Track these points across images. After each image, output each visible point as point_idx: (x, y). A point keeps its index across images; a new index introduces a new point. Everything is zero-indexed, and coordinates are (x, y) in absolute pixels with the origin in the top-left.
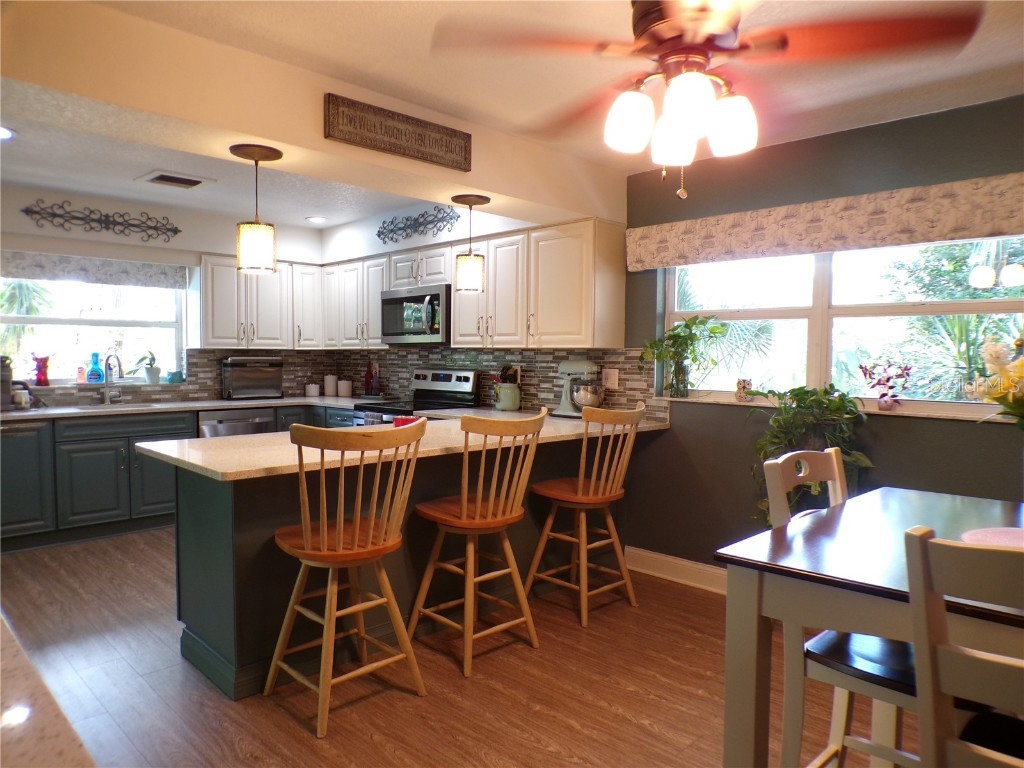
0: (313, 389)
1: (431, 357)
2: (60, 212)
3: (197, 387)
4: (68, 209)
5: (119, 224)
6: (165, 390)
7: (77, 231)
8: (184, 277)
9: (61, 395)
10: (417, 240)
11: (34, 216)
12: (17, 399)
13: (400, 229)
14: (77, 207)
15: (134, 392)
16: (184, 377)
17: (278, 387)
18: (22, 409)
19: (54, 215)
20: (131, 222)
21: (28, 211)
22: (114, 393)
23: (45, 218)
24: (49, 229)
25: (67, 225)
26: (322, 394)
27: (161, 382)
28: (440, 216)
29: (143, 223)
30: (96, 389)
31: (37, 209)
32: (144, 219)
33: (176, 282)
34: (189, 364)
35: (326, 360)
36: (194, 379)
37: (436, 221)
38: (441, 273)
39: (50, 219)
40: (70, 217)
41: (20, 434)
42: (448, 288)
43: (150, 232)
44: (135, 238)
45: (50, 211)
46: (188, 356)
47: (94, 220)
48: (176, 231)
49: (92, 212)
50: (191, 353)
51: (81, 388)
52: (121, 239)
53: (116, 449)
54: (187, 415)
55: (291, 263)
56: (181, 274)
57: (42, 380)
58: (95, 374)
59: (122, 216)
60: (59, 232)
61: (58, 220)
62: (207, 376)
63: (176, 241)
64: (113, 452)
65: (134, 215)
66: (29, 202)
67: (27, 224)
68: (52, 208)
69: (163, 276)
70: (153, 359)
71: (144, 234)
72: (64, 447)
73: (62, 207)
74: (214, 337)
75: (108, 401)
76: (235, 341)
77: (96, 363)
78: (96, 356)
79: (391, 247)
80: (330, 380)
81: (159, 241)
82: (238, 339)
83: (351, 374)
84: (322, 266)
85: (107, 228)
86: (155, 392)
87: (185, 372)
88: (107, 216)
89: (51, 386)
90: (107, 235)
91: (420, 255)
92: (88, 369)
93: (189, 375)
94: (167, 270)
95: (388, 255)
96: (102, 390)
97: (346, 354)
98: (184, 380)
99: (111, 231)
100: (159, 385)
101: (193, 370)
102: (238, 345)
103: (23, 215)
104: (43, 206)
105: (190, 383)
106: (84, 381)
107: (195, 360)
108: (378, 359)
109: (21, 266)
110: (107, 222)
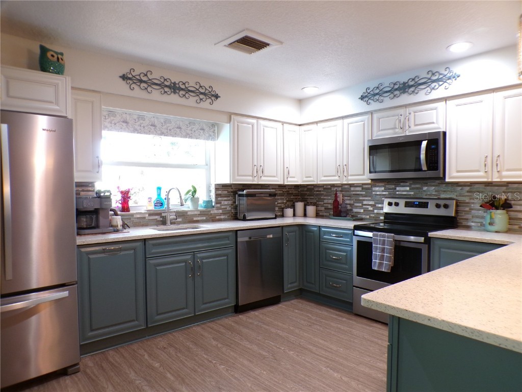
0: (289, 211)
1: (398, 189)
2: (145, 79)
3: (221, 211)
4: (150, 77)
5: (182, 89)
6: (202, 213)
7: (156, 94)
8: (214, 132)
9: (138, 218)
10: (405, 99)
11: (128, 81)
12: (114, 223)
13: (387, 92)
14: (155, 75)
15: (184, 217)
16: (213, 204)
17: (271, 210)
18: (117, 231)
19: (141, 81)
20: (190, 89)
21: (124, 77)
22: (173, 217)
23: (134, 83)
24: (138, 92)
25: (149, 89)
26: (294, 215)
27: (199, 208)
28: (434, 78)
29: (197, 89)
30: (159, 214)
31: (130, 76)
32: (197, 87)
33: (210, 135)
34: (217, 195)
35: (294, 192)
36: (218, 205)
37: (428, 82)
38: (433, 123)
39: (138, 84)
40: (151, 83)
41: (123, 253)
42: (445, 133)
43: (202, 96)
44: (192, 101)
45: (138, 77)
46: (217, 189)
47: (166, 86)
48: (217, 97)
49: (165, 80)
50: (220, 187)
51: (151, 214)
52: (183, 101)
53: (185, 261)
54: (230, 234)
55: (283, 123)
56: (212, 130)
57: (125, 208)
58: (159, 203)
59: (184, 84)
60: (144, 94)
61: (143, 85)
62: (227, 203)
63: (217, 104)
64: (184, 264)
65: (192, 84)
66: (125, 70)
67: (123, 87)
68: (140, 75)
69: (202, 131)
70: (195, 191)
71: (197, 98)
72: (152, 262)
73: (146, 75)
74: (238, 175)
75: (169, 222)
76: (251, 178)
77: (159, 195)
78: (159, 189)
79: (374, 106)
80: (300, 206)
81: (206, 104)
82: (252, 176)
83: (315, 201)
84: (300, 125)
85: (175, 93)
86: (195, 215)
87: (214, 200)
88: (175, 83)
89: (131, 212)
90: (174, 98)
91: (408, 110)
92: (154, 198)
93: (217, 203)
94: (205, 127)
95: (372, 113)
96: (163, 215)
97: (310, 187)
98: (213, 207)
99: (177, 95)
100: (198, 210)
101: (220, 199)
102: (253, 181)
103: (121, 79)
104: (134, 74)
105: (218, 209)
106: (151, 207)
107: (220, 192)
108: (341, 191)
109: (113, 122)
110: (174, 88)
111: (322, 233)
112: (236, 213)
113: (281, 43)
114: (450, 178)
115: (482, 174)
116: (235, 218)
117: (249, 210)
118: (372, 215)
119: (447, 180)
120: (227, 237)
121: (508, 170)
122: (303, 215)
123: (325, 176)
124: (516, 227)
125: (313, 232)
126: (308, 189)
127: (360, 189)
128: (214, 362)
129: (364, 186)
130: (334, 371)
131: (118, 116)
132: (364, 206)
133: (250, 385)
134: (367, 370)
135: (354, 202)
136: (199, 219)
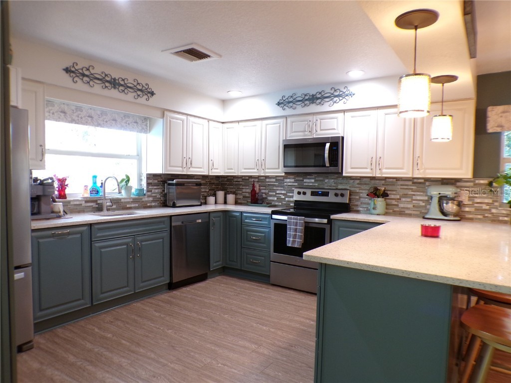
0: (211, 199)
1: (305, 180)
2: (87, 73)
3: (151, 199)
4: (92, 71)
5: (122, 85)
6: (135, 201)
7: (97, 88)
8: (146, 125)
9: (75, 205)
10: (313, 108)
11: (72, 74)
12: (56, 210)
13: (299, 101)
14: (97, 70)
15: (118, 204)
16: (145, 192)
17: (198, 198)
18: (59, 217)
19: (84, 75)
20: (128, 85)
21: (67, 70)
22: (109, 204)
23: (77, 76)
24: (80, 85)
25: (91, 83)
26: (216, 203)
27: (132, 196)
28: (336, 94)
29: (135, 86)
30: (95, 201)
31: (73, 69)
32: (135, 84)
33: (143, 129)
34: (148, 184)
35: (216, 182)
36: (149, 193)
37: (331, 97)
38: (334, 129)
39: (81, 77)
40: (92, 78)
41: (70, 237)
42: (343, 138)
43: (139, 93)
44: (130, 96)
45: (81, 71)
46: (148, 178)
47: (107, 81)
48: (152, 94)
49: (106, 75)
50: (151, 177)
51: (87, 201)
52: (122, 96)
53: (127, 244)
55: (209, 120)
56: (144, 124)
57: (62, 196)
58: (95, 191)
59: (123, 80)
60: (85, 88)
61: (85, 79)
62: (157, 191)
63: (153, 101)
64: (125, 246)
65: (130, 81)
66: (68, 64)
67: (66, 79)
68: (82, 69)
69: (135, 124)
70: (128, 180)
71: (135, 94)
72: (97, 245)
73: (88, 69)
74: (170, 166)
75: (105, 209)
76: (181, 169)
77: (95, 183)
78: (95, 177)
79: (289, 111)
80: (220, 194)
81: (142, 100)
82: (182, 167)
83: (234, 190)
84: (223, 123)
85: (115, 88)
86: (128, 203)
87: (145, 189)
88: (115, 79)
89: (68, 199)
90: (114, 93)
91: (315, 117)
92: (90, 185)
93: (148, 191)
94: (138, 121)
95: (286, 117)
96: (99, 202)
97: (230, 178)
98: (145, 195)
99: (117, 90)
100: (131, 198)
101: (150, 187)
102: (183, 171)
103: (64, 72)
104: (77, 68)
105: (149, 196)
106: (87, 195)
107: (151, 181)
108: (258, 182)
110: (114, 83)
111: (243, 218)
112: (166, 200)
113: (221, 56)
114: (346, 173)
115: (368, 170)
116: (165, 205)
117: (178, 199)
118: (284, 202)
119: (344, 174)
120: (163, 222)
121: (386, 168)
122: (223, 202)
123: (245, 169)
124: (391, 211)
125: (235, 216)
126: (227, 179)
127: (274, 180)
128: (162, 328)
129: (278, 178)
130: (263, 325)
131: (56, 106)
132: (277, 195)
133: (198, 342)
134: (288, 323)
135: (269, 192)
136: (133, 205)
